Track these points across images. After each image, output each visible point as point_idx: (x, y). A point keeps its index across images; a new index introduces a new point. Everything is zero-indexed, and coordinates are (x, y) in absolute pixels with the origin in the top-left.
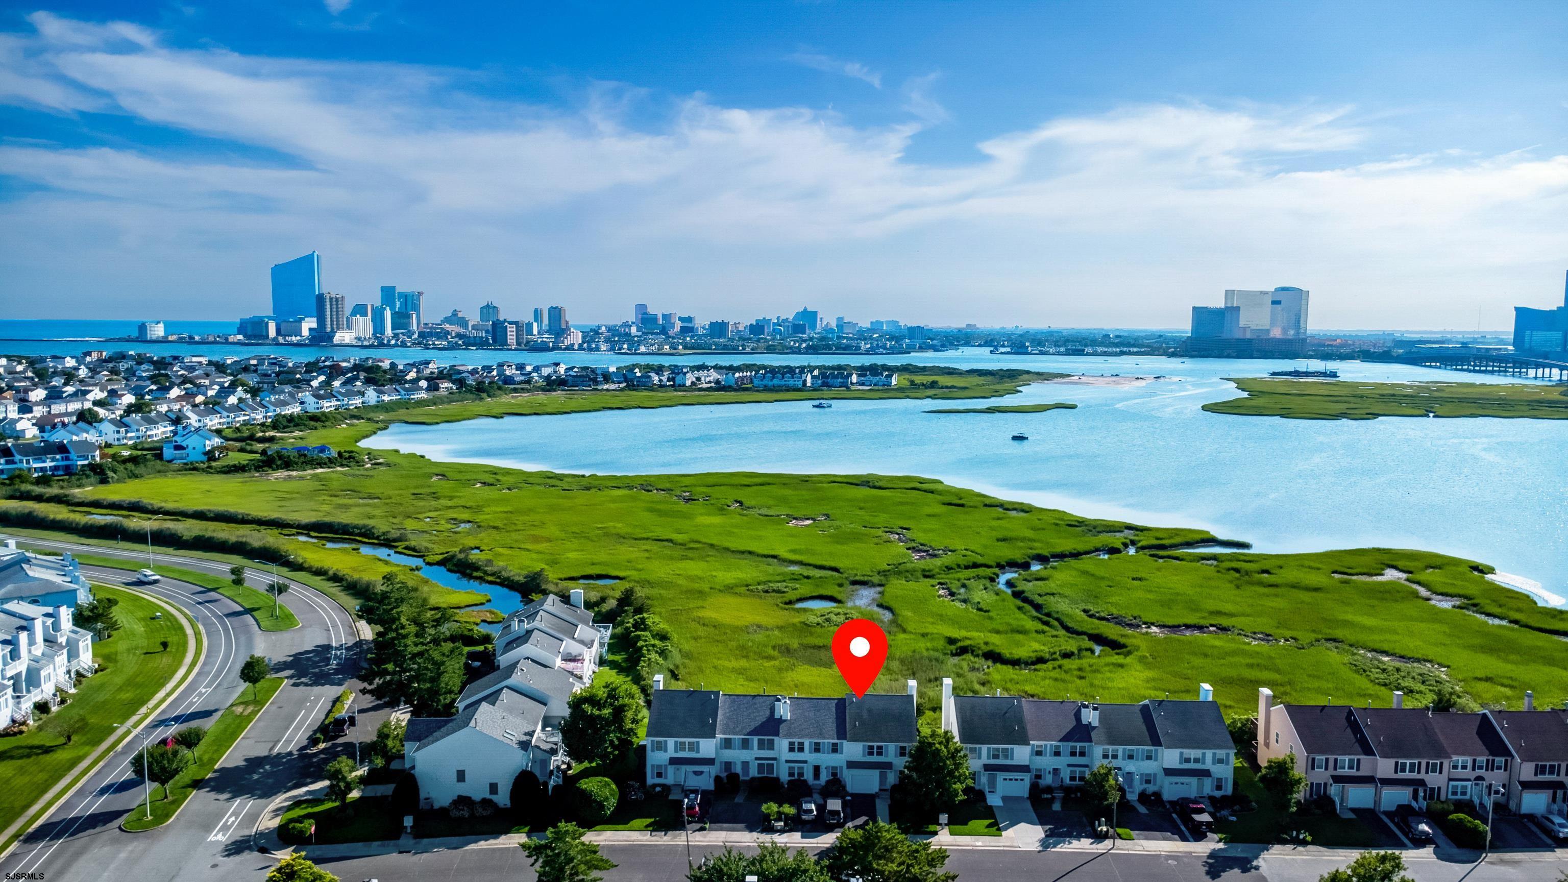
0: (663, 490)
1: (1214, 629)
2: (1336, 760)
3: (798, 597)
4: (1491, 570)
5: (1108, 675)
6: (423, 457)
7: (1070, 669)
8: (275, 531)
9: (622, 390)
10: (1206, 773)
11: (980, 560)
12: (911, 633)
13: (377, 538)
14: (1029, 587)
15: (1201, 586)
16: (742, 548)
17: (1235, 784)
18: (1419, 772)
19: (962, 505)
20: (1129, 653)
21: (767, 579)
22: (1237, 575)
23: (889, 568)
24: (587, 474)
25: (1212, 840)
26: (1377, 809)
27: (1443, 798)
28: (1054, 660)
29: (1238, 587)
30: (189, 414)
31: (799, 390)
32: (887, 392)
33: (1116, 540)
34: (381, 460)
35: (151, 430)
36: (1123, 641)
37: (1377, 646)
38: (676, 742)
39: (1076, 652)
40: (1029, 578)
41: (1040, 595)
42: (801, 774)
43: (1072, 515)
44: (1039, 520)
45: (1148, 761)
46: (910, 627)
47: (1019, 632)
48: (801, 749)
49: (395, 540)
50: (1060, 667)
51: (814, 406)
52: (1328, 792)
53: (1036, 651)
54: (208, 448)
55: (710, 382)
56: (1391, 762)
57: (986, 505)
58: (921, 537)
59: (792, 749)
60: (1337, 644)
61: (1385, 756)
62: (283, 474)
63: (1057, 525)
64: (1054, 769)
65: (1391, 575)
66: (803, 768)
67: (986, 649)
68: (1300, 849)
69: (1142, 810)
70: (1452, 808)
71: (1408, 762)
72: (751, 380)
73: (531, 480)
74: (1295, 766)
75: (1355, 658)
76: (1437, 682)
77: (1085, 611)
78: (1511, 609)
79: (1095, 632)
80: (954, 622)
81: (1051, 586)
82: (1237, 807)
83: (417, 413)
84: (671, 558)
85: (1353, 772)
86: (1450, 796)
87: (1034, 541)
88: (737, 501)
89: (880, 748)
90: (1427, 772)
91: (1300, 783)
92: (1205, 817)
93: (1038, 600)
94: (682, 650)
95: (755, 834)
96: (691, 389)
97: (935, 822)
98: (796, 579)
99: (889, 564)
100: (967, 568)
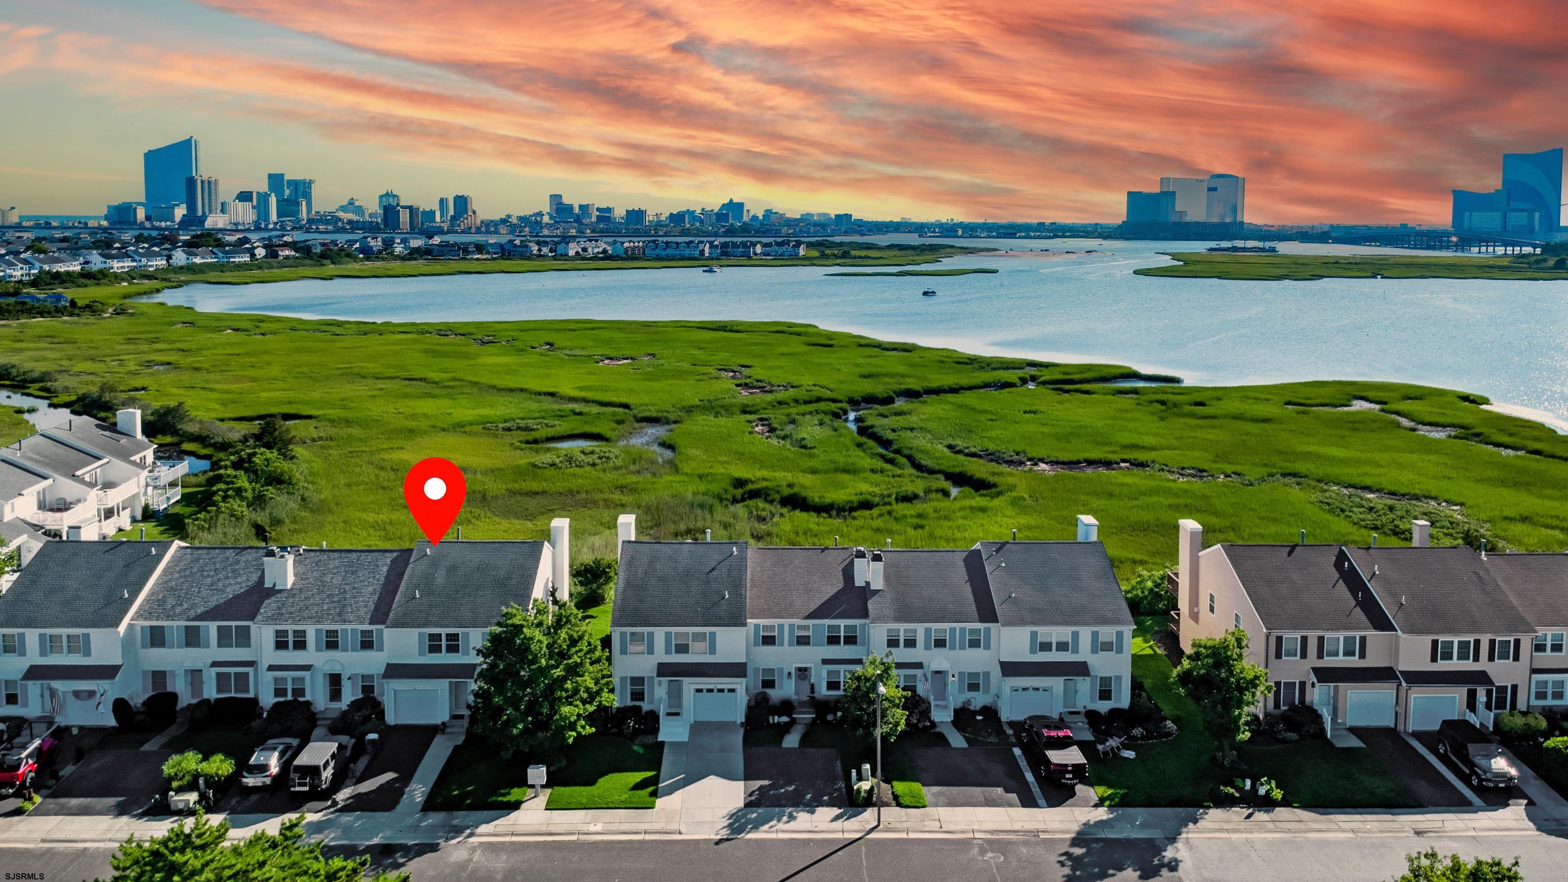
0: (464, 335)
1: (1128, 464)
2: (1321, 640)
3: (550, 435)
4: (1486, 401)
5: (961, 521)
7: (905, 516)
9: (493, 259)
10: (1081, 669)
11: (827, 393)
12: (686, 474)
14: (883, 423)
15: (1114, 419)
16: (515, 386)
17: (1136, 686)
18: (1476, 658)
19: (831, 346)
20: (1000, 493)
21: (520, 416)
22: (1163, 408)
23: (700, 403)
25: (1085, 803)
26: (1401, 728)
27: (1522, 705)
28: (885, 504)
29: (1163, 419)
31: (695, 259)
32: (793, 260)
33: (1011, 376)
36: (993, 479)
37: (1356, 480)
38: (42, 637)
39: (922, 494)
40: (885, 413)
41: (894, 430)
42: (300, 692)
43: (964, 354)
45: (974, 651)
46: (687, 467)
47: (846, 471)
48: (300, 645)
50: (889, 513)
52: (1308, 699)
53: (861, 494)
55: (598, 252)
56: (1425, 642)
57: (861, 345)
58: (758, 373)
59: (281, 645)
60: (1299, 479)
61: (1412, 630)
63: (943, 362)
64: (800, 669)
65: (1359, 406)
66: (303, 679)
67: (787, 491)
68: (1260, 816)
69: (957, 740)
70: (1544, 724)
71: (1456, 640)
72: (644, 250)
73: (301, 327)
74: (1245, 652)
75: (1327, 494)
76: (1451, 523)
77: (950, 447)
78: (1526, 438)
79: (957, 470)
80: (759, 461)
81: (913, 420)
82: (1137, 732)
84: (407, 396)
85: (1354, 662)
86: (1534, 702)
87: (908, 376)
88: (547, 344)
90: (1491, 658)
91: (1255, 686)
92: (1073, 756)
93: (890, 436)
94: (303, 499)
95: (124, 819)
96: (573, 259)
97: (523, 782)
98: (562, 416)
99: (701, 401)
100: (806, 402)
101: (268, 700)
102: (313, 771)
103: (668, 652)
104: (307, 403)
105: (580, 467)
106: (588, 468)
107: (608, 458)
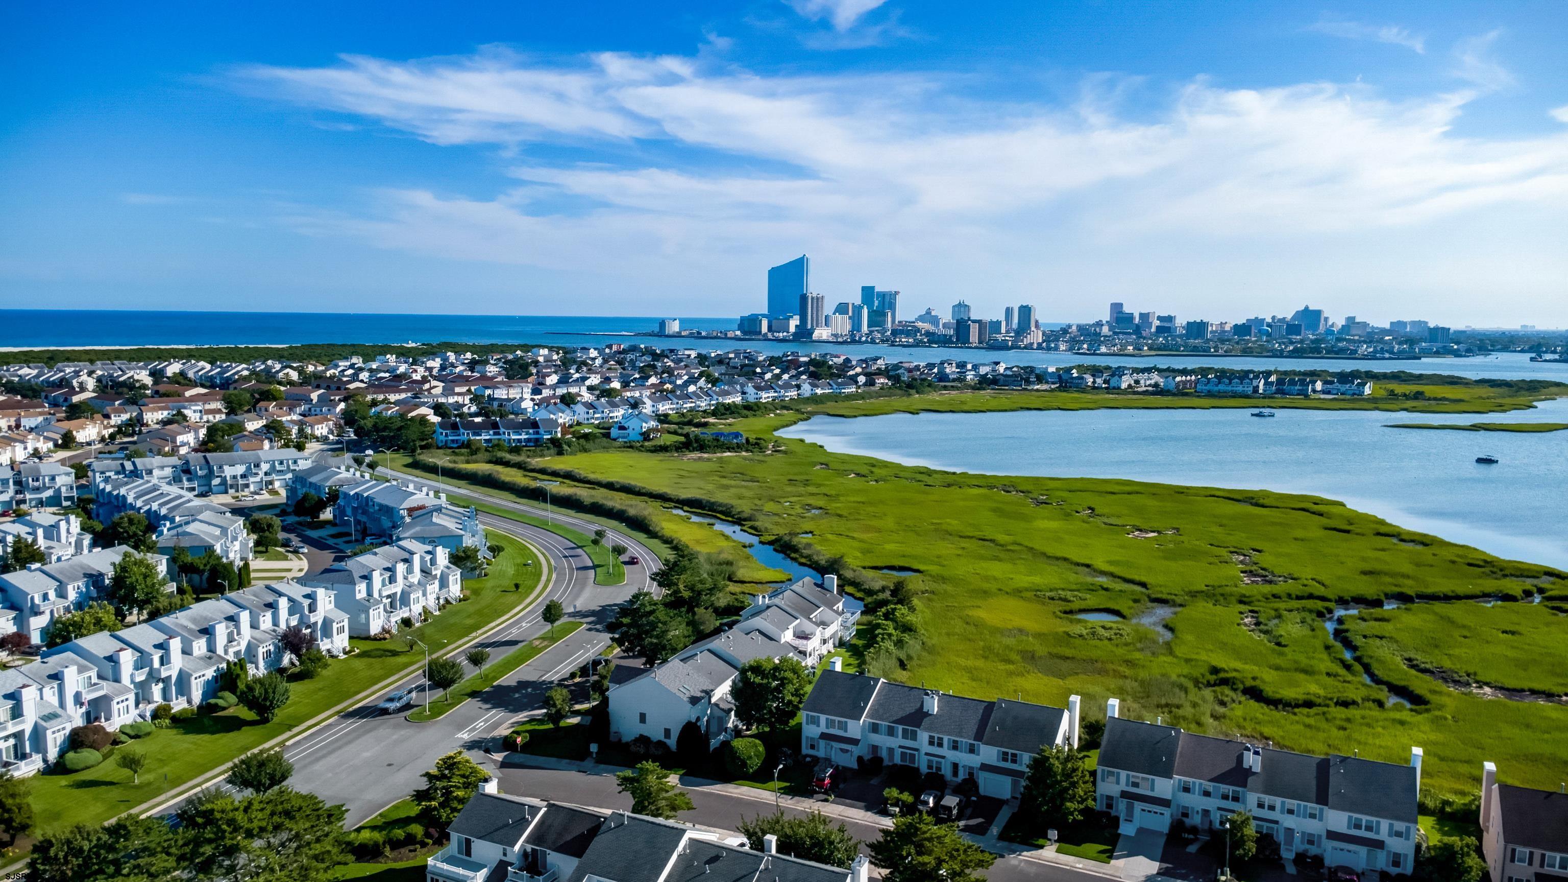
0: (1023, 492)
2: (1543, 856)
3: (1082, 607)
5: (1378, 730)
6: (821, 447)
7: (1335, 718)
8: (658, 504)
9: (1052, 390)
10: (1380, 845)
11: (1320, 591)
12: (1177, 657)
13: (732, 517)
14: (1356, 628)
16: (1059, 554)
19: (1348, 532)
20: (1427, 711)
21: (1062, 586)
23: (1205, 589)
24: (958, 472)
28: (1324, 706)
30: (646, 400)
31: (1247, 397)
32: (1357, 402)
33: (1514, 587)
34: (783, 448)
35: (613, 412)
36: (1429, 696)
38: (827, 720)
39: (1360, 701)
40: (1366, 617)
41: (1365, 637)
42: (939, 769)
44: (1434, 555)
45: (1311, 820)
46: (1180, 651)
47: (1305, 672)
48: (940, 745)
49: (745, 520)
50: (1324, 713)
51: (1253, 415)
53: (1309, 694)
54: (644, 430)
55: (1150, 385)
57: (1379, 534)
58: (1266, 560)
59: (931, 743)
62: (696, 455)
63: (1453, 562)
64: (1203, 810)
66: (941, 763)
67: (1249, 683)
72: (1196, 384)
73: (902, 474)
77: (1409, 661)
79: (1402, 683)
80: (1237, 653)
81: (1390, 628)
83: (841, 407)
84: (982, 558)
85: (1565, 873)
87: (1408, 577)
88: (1090, 508)
89: (1014, 755)
93: (1358, 641)
94: (923, 644)
95: (869, 813)
96: (1125, 392)
97: (1045, 837)
98: (1093, 590)
99: (1207, 586)
100: (1299, 598)
101: (924, 769)
102: (949, 809)
103: (1127, 785)
104: (915, 557)
105: (1101, 640)
106: (1106, 642)
107: (1121, 635)
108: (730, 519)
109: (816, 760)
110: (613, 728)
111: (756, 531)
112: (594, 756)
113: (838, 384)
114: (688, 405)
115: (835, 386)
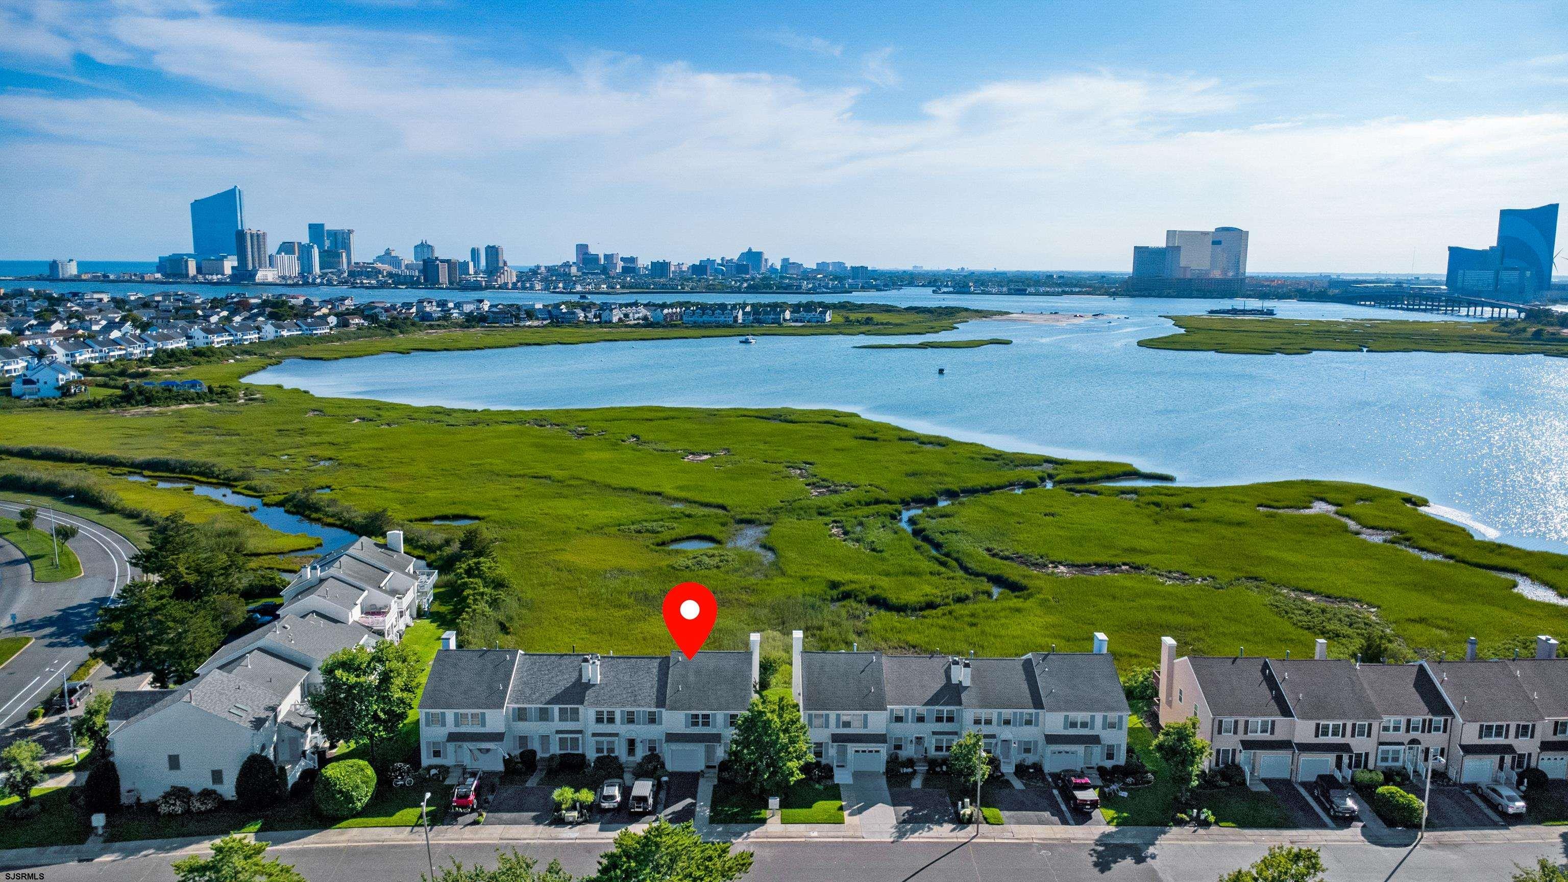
0: (558, 425)
1: (1127, 567)
2: (1247, 722)
3: (673, 537)
4: (1425, 503)
5: (1003, 621)
6: (306, 392)
7: (962, 616)
8: (105, 470)
9: (544, 326)
10: (1095, 740)
11: (883, 495)
12: (791, 576)
13: (217, 477)
14: (930, 525)
15: (1118, 522)
16: (625, 485)
17: (1130, 751)
18: (1343, 735)
19: (875, 439)
20: (1030, 595)
21: (643, 517)
22: (1158, 509)
23: (781, 504)
24: (480, 410)
25: (1098, 823)
26: (1294, 779)
27: (1371, 765)
28: (946, 604)
29: (1156, 522)
30: (56, 348)
31: (730, 326)
32: (820, 328)
33: (1032, 474)
34: (258, 396)
35: (9, 364)
36: (1024, 582)
37: (1302, 584)
38: (456, 714)
39: (972, 595)
40: (932, 515)
41: (942, 533)
42: (611, 750)
43: (990, 449)
44: (955, 453)
45: (1028, 727)
46: (791, 569)
47: (911, 574)
48: (611, 720)
49: (235, 480)
50: (950, 613)
51: (741, 342)
52: (1237, 761)
53: (927, 595)
54: (61, 383)
55: (638, 319)
56: (1312, 724)
57: (901, 439)
58: (823, 471)
59: (599, 720)
60: (1258, 583)
61: (1305, 716)
62: (142, 409)
63: (972, 458)
64: (917, 738)
65: (1320, 508)
66: (613, 742)
67: (871, 593)
68: (1201, 831)
69: (1018, 784)
70: (1382, 777)
71: (1331, 724)
72: (681, 316)
73: (416, 415)
74: (1198, 731)
75: (1277, 598)
76: (1366, 624)
77: (988, 550)
78: (1446, 543)
79: (996, 572)
80: (842, 564)
81: (956, 522)
82: (1130, 780)
83: (316, 349)
84: (543, 496)
85: (1267, 736)
86: (1379, 764)
87: (946, 475)
88: (633, 436)
89: (706, 717)
90: (1353, 735)
91: (1202, 753)
92: (1091, 795)
93: (939, 538)
94: (519, 600)
95: (541, 827)
96: (616, 326)
97: (766, 807)
98: (676, 518)
99: (782, 502)
100: (868, 504)
101: (592, 755)
102: (644, 799)
103: (838, 726)
104: (469, 504)
105: (710, 569)
106: (715, 571)
107: (727, 561)
108: (214, 481)
109: (444, 770)
110: (125, 785)
111: (255, 492)
112: (100, 832)
113: (309, 325)
114: (116, 353)
115: (304, 327)
